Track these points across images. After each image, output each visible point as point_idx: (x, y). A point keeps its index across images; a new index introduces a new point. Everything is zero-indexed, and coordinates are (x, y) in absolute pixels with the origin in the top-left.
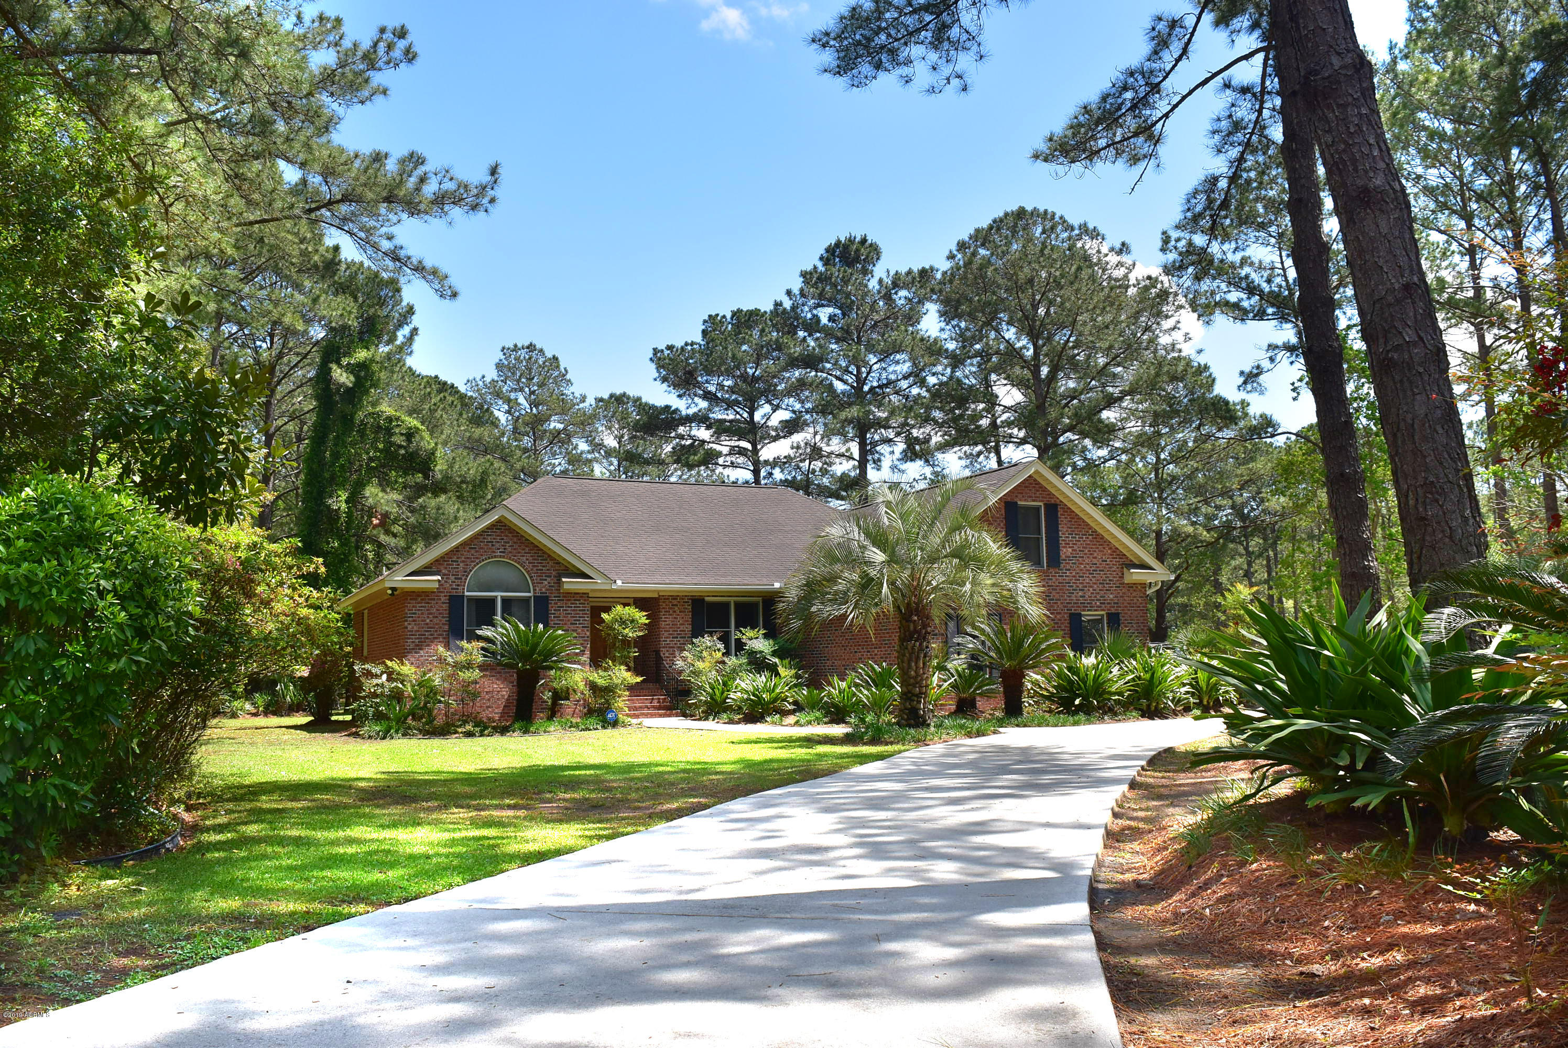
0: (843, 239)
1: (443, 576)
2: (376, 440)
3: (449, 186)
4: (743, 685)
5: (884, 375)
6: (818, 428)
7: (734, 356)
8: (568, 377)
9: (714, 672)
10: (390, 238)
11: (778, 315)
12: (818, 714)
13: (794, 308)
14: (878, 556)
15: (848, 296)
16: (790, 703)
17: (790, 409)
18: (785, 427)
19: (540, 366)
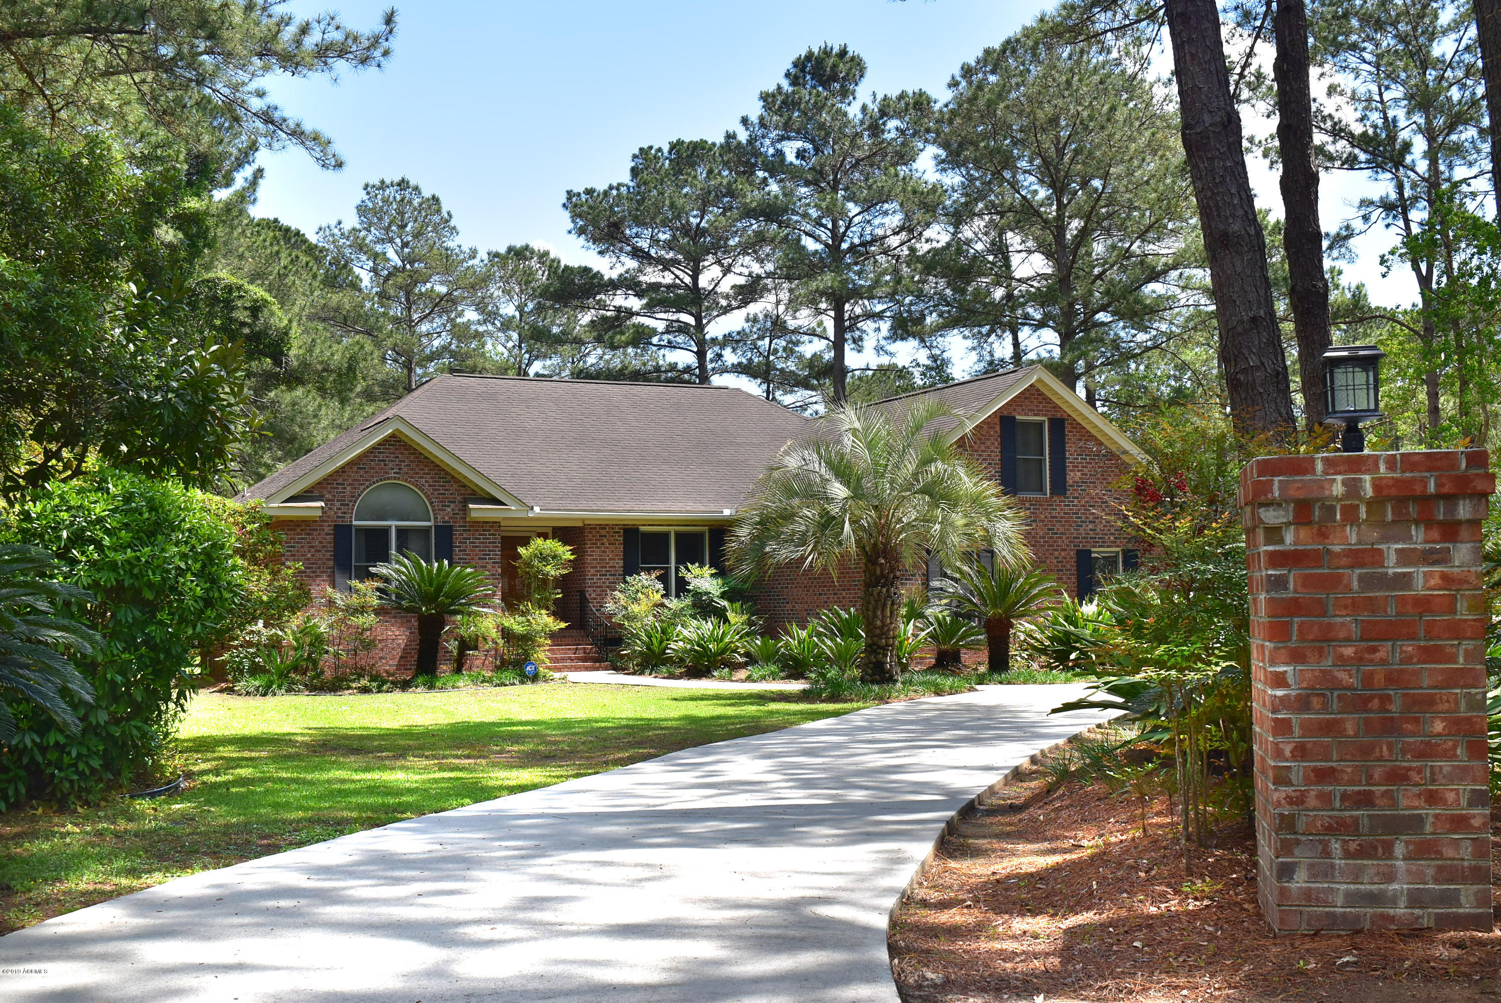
0: (816, 51)
1: (327, 501)
2: (211, 315)
3: (336, 36)
4: (685, 633)
5: (868, 229)
6: (781, 295)
7: (672, 206)
8: (452, 223)
9: (651, 618)
10: (261, 94)
11: (730, 150)
12: (773, 668)
13: (751, 141)
14: (839, 490)
15: (822, 126)
16: (740, 655)
17: (746, 271)
18: (740, 294)
19: (415, 209)
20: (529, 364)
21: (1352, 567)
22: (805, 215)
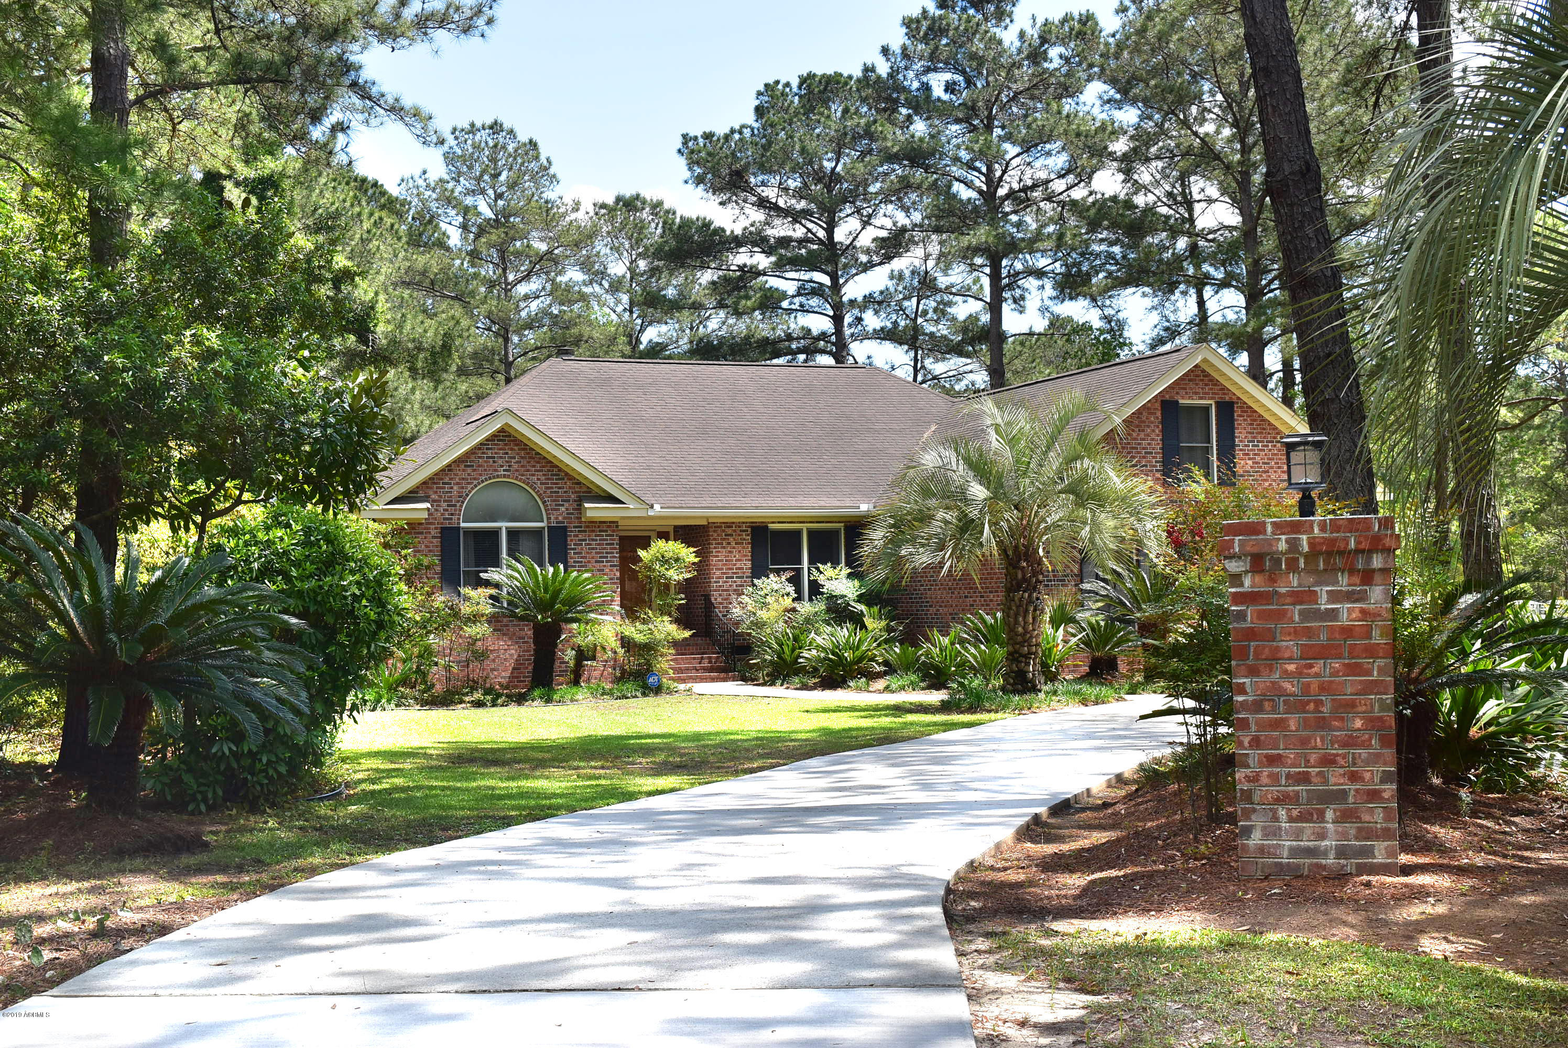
1: (433, 502)
3: (437, 6)
4: (819, 640)
5: (1029, 172)
6: (930, 249)
7: (803, 151)
8: (552, 171)
9: (781, 623)
11: (868, 85)
12: (914, 677)
13: (893, 74)
14: (978, 491)
15: (973, 56)
16: (879, 664)
17: (888, 223)
18: (882, 248)
19: (510, 155)
20: (642, 330)
21: (1294, 604)
22: (956, 159)
